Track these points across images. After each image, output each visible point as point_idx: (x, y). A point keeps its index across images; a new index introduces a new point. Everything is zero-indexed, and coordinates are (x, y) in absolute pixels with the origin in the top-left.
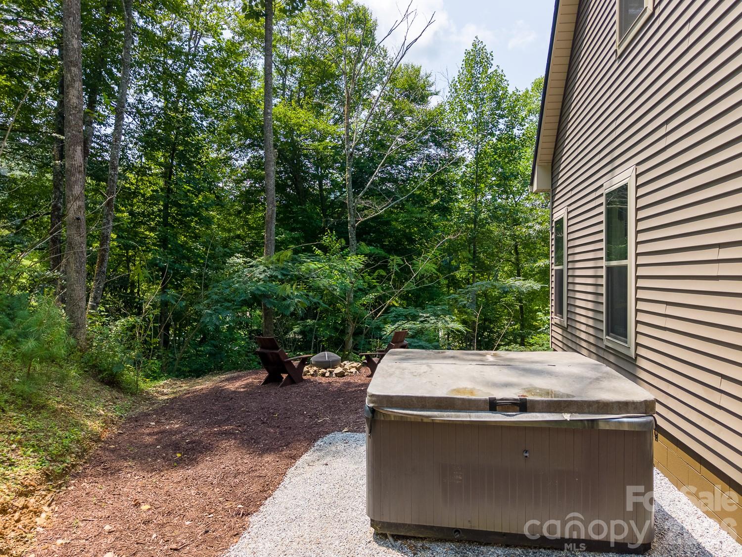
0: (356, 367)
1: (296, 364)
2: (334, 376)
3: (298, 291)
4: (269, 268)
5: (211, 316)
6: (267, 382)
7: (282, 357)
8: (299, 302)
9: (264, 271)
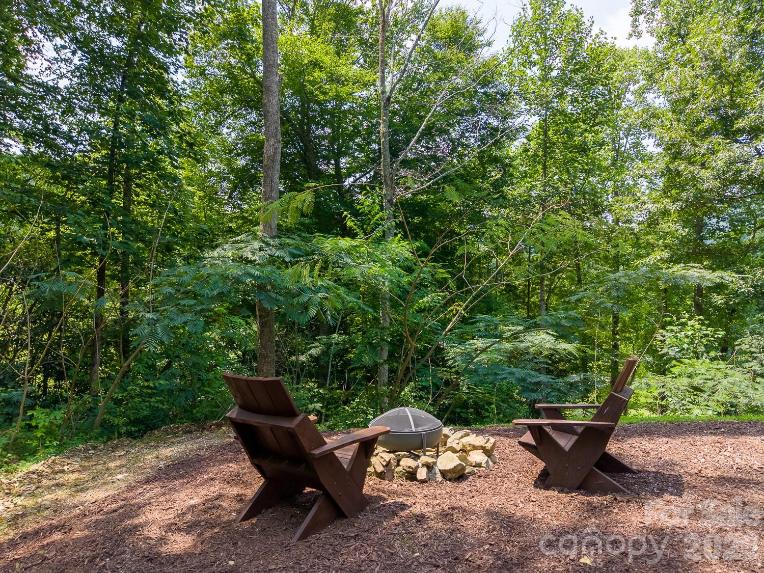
0: (483, 448)
1: (345, 456)
2: (439, 478)
3: (322, 280)
4: (268, 244)
5: (155, 325)
6: (258, 507)
7: (305, 443)
8: (326, 298)
9: (261, 249)
